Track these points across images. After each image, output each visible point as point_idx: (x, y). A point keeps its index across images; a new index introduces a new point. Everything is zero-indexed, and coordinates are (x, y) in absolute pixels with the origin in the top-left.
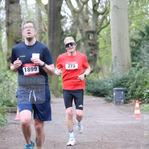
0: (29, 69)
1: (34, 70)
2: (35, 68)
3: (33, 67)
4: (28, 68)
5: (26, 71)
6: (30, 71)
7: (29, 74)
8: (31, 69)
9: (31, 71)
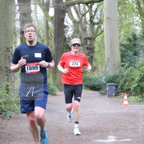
2: (36, 67)
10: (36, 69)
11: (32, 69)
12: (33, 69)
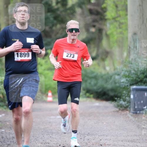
0: (22, 55)
1: (26, 56)
2: (28, 54)
3: (26, 53)
4: (20, 54)
5: (18, 57)
6: (22, 56)
7: (21, 60)
8: (24, 55)
9: (24, 57)
10: (28, 56)
11: (23, 56)
12: (25, 56)
